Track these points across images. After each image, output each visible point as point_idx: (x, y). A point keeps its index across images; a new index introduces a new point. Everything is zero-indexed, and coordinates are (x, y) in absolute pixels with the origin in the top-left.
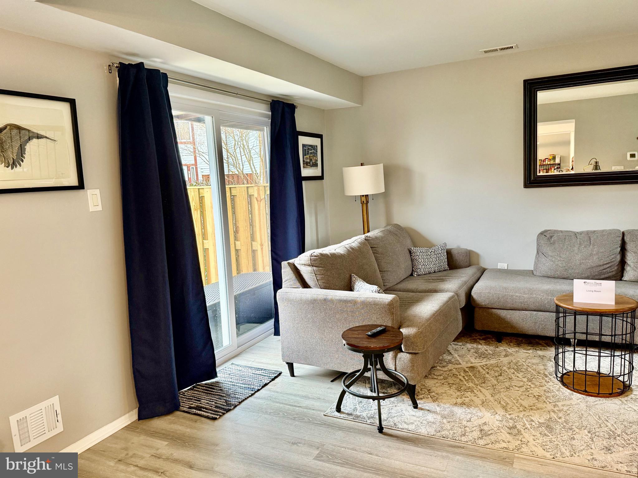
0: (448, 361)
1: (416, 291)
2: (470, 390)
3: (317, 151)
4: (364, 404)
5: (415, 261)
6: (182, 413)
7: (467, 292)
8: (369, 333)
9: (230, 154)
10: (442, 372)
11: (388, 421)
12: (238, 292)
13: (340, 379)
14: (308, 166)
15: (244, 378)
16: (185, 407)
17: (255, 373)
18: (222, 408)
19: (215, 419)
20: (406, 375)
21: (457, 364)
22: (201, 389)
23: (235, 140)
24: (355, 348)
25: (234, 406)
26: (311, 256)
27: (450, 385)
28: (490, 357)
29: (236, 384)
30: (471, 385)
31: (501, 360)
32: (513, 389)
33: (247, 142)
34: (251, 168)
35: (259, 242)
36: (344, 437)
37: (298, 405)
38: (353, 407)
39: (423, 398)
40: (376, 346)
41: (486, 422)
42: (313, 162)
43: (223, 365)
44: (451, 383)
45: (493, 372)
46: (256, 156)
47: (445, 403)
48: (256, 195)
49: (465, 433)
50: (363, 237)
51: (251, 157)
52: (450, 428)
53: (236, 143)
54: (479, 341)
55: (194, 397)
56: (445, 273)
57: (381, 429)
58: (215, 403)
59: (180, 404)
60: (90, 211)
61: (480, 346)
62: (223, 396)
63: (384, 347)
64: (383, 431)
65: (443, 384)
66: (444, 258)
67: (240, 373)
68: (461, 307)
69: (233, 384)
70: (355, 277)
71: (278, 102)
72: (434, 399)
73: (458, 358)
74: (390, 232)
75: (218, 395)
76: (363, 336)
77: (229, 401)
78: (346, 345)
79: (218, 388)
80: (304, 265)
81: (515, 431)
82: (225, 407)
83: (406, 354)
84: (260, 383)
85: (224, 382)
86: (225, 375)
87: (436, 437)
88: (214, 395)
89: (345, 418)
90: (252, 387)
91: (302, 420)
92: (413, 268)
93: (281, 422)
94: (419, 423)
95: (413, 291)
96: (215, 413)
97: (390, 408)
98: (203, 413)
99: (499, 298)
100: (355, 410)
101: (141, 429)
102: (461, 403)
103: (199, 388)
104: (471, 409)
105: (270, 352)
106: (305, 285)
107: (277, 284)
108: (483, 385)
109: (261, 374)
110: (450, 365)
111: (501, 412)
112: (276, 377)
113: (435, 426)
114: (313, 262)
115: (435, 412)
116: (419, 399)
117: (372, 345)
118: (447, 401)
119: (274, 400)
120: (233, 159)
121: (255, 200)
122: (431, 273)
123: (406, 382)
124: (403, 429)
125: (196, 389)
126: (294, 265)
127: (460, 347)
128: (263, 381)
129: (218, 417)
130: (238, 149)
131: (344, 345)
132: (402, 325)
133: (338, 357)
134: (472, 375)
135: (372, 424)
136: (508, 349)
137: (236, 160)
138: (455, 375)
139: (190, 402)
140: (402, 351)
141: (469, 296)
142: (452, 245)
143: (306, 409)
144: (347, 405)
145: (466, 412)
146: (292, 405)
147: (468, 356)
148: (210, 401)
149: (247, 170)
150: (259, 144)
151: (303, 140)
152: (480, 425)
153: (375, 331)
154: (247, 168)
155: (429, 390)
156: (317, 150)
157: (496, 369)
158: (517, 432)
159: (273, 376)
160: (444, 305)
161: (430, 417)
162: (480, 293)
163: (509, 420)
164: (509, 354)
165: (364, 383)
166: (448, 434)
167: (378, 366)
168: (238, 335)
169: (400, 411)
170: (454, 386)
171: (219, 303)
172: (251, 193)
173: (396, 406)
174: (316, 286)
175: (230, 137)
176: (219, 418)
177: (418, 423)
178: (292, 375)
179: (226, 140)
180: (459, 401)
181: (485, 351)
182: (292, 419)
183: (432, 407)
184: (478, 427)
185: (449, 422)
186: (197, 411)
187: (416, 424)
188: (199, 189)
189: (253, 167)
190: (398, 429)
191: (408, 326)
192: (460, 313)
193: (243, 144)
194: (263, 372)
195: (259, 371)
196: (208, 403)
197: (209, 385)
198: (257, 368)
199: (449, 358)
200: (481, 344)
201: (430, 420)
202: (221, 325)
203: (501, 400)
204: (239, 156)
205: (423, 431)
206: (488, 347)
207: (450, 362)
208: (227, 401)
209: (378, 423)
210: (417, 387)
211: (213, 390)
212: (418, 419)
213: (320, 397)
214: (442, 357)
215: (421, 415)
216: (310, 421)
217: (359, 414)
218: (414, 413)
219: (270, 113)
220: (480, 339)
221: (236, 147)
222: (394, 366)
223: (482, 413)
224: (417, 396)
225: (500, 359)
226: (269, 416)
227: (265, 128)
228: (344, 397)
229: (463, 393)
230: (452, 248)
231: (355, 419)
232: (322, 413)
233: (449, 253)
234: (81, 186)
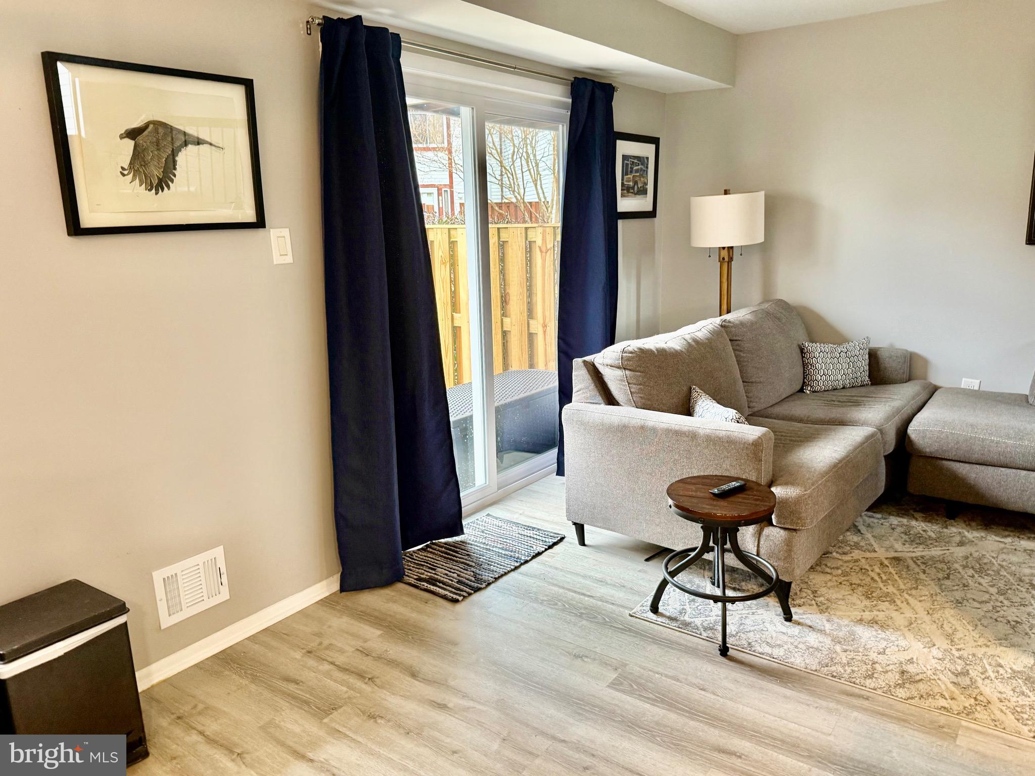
0: (853, 544)
1: (807, 421)
2: (888, 599)
3: (647, 168)
4: (698, 604)
5: (810, 367)
6: (407, 587)
7: (899, 429)
8: (716, 491)
9: (505, 168)
10: (840, 563)
11: (737, 637)
12: (502, 402)
13: (660, 558)
14: (630, 194)
15: (505, 540)
16: (411, 577)
17: (523, 533)
18: (467, 585)
19: (456, 601)
20: (775, 564)
21: (869, 551)
22: (439, 550)
23: (514, 144)
24: (688, 514)
25: (486, 584)
26: (623, 351)
27: (853, 587)
28: (931, 544)
29: (491, 548)
30: (891, 589)
31: (950, 551)
32: (969, 604)
33: (533, 148)
34: (538, 193)
35: (541, 322)
36: (660, 656)
37: (588, 593)
38: (679, 608)
39: (803, 605)
40: (725, 515)
41: (912, 659)
42: (639, 186)
43: (472, 516)
44: (855, 584)
45: (934, 570)
46: (547, 172)
47: (841, 617)
48: (539, 242)
49: (873, 674)
50: (718, 321)
51: (539, 173)
52: (846, 662)
53: (516, 150)
54: (913, 513)
55: (427, 563)
56: (863, 389)
57: (724, 651)
58: (458, 575)
59: (404, 572)
60: (275, 263)
61: (914, 523)
62: (471, 566)
63: (739, 516)
64: (728, 653)
65: (841, 583)
66: (863, 363)
67: (499, 531)
68: (886, 453)
69: (488, 547)
70: (697, 392)
71: (584, 80)
72: (821, 608)
73: (872, 541)
74: (768, 314)
75: (462, 563)
76: (704, 494)
77: (479, 574)
78: (673, 507)
79: (463, 551)
80: (611, 366)
81: (965, 681)
82: (473, 584)
83: (778, 530)
84: (529, 551)
85: (473, 543)
86: (476, 532)
87: (820, 675)
88: (457, 561)
89: (664, 624)
90: (517, 555)
91: (593, 618)
92: (804, 378)
93: (559, 619)
94: (792, 647)
95: (800, 421)
96: (456, 591)
97: (744, 616)
98: (438, 589)
99: (958, 442)
100: (683, 612)
101: (343, 606)
102: (869, 619)
103: (435, 549)
104: (887, 632)
105: (548, 502)
106: (610, 400)
107: (565, 394)
108: (914, 592)
109: (532, 535)
110: (857, 551)
111: (944, 644)
112: (555, 544)
113: (819, 655)
114: (626, 363)
115: (822, 631)
116: (795, 606)
117: (719, 512)
118: (844, 614)
119: (550, 580)
120: (508, 178)
121: (538, 249)
122: (836, 389)
123: (774, 577)
124: (763, 654)
125: (431, 550)
126: (594, 365)
127: (877, 521)
128: (535, 547)
129: (460, 598)
130: (519, 160)
131: (670, 507)
132: (776, 480)
133: (660, 522)
134: (894, 572)
135: (709, 640)
136: (966, 533)
137: (513, 179)
138: (863, 571)
139: (420, 571)
140: (772, 525)
141: (902, 434)
142: (879, 342)
143: (601, 600)
144: (670, 602)
145: (877, 637)
146: (579, 593)
147: (890, 538)
148: (450, 572)
149: (531, 196)
150: (552, 152)
151: (624, 148)
152: (901, 663)
153: (725, 487)
154: (531, 193)
155: (814, 592)
156: (648, 165)
157: (940, 566)
158: (969, 683)
159: (550, 540)
160: (855, 449)
161: (813, 639)
162: (924, 431)
163: (956, 660)
164: (967, 541)
165: (701, 568)
166: (842, 671)
167: (728, 546)
168: (500, 469)
169: (761, 622)
170: (861, 589)
171: (471, 417)
172: (531, 238)
173: (753, 613)
174: (628, 403)
175: (506, 139)
176: (462, 600)
177: (789, 646)
178: (582, 542)
179: (501, 145)
180: (867, 615)
181: (922, 532)
182: (576, 615)
183: (818, 621)
184: (897, 665)
185: (845, 651)
186: (429, 586)
187: (786, 647)
188: (449, 229)
189: (540, 191)
190: (754, 653)
191: (786, 484)
192: (883, 463)
193: (527, 152)
194: (535, 532)
195: (528, 531)
196: (446, 574)
197: (451, 546)
198: (525, 526)
199: (856, 539)
200: (917, 520)
201: (812, 643)
202: (473, 453)
203: (945, 622)
204: (519, 172)
205: (798, 662)
206: (929, 525)
207: (857, 546)
208: (477, 574)
209: (720, 638)
210: (793, 585)
211: (457, 555)
212: (790, 640)
213: (626, 584)
214: (844, 536)
215: (797, 634)
216: (606, 622)
217: (687, 618)
218: (784, 630)
219: (570, 100)
220: (915, 511)
221: (515, 157)
222: (756, 548)
223: (907, 643)
224: (793, 600)
225: (949, 548)
226: (540, 606)
227: (561, 126)
228: (666, 589)
229: (875, 602)
230: (879, 348)
231: (681, 628)
232: (626, 611)
233: (873, 356)
234: (260, 223)
